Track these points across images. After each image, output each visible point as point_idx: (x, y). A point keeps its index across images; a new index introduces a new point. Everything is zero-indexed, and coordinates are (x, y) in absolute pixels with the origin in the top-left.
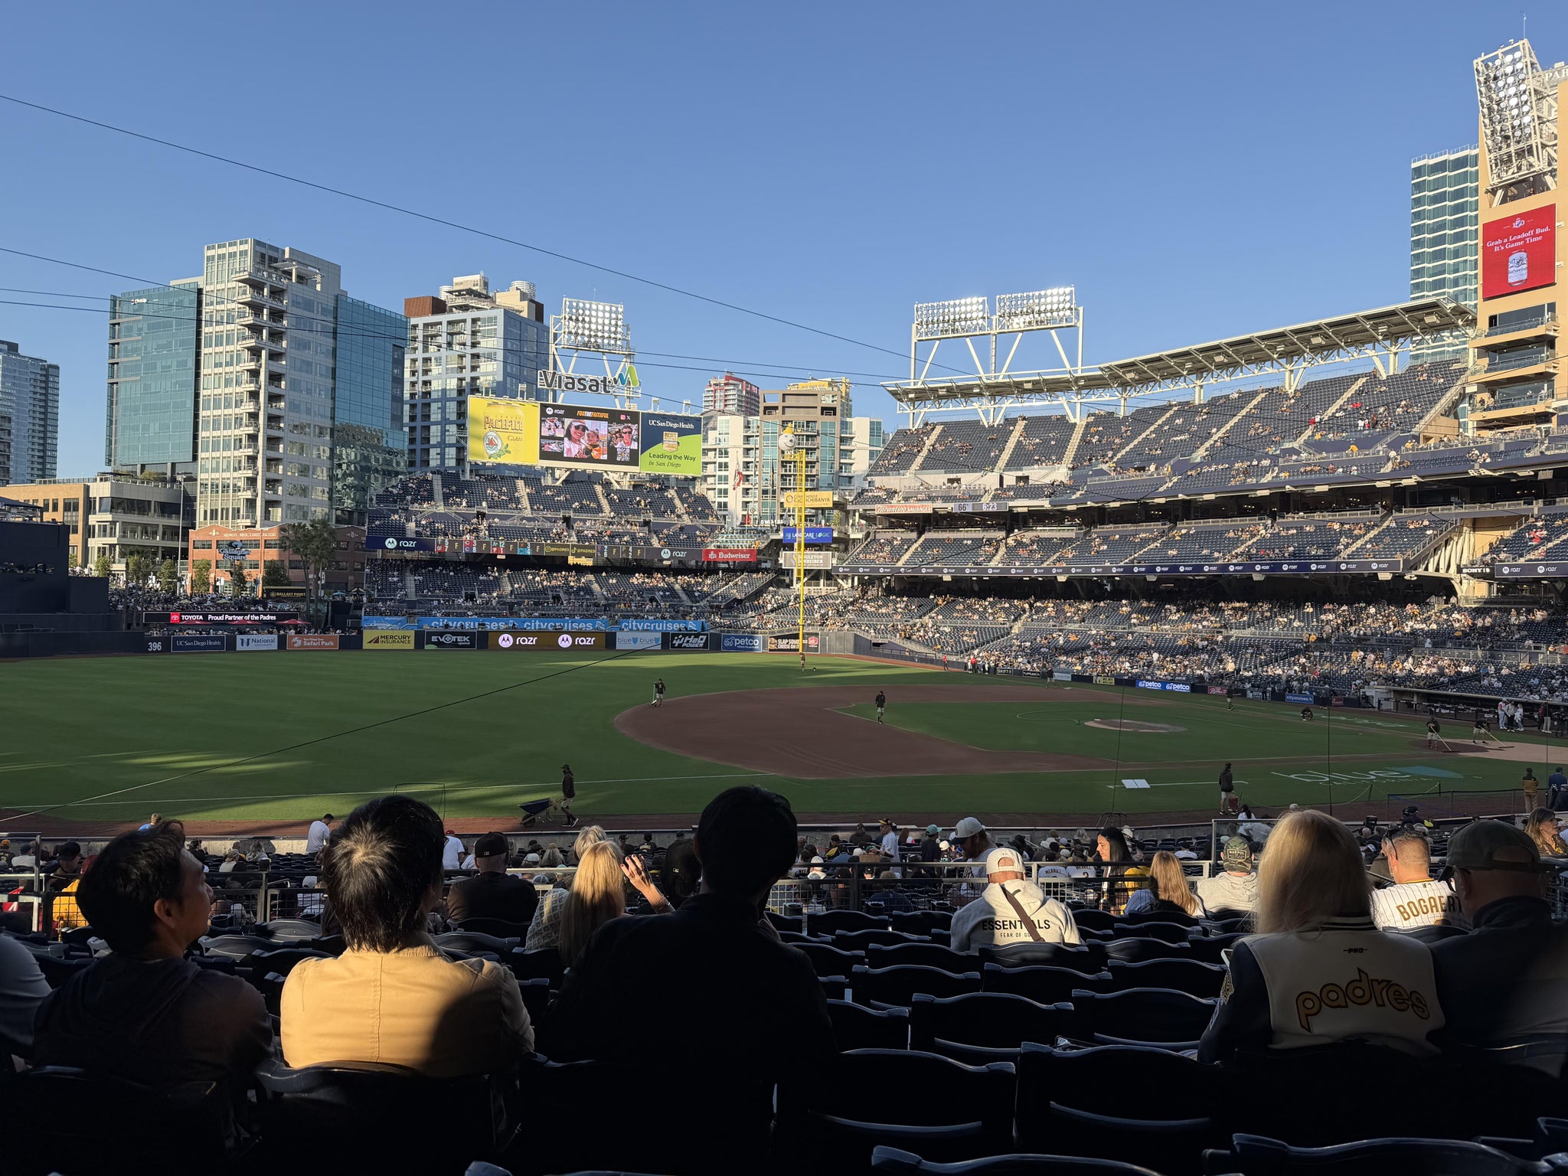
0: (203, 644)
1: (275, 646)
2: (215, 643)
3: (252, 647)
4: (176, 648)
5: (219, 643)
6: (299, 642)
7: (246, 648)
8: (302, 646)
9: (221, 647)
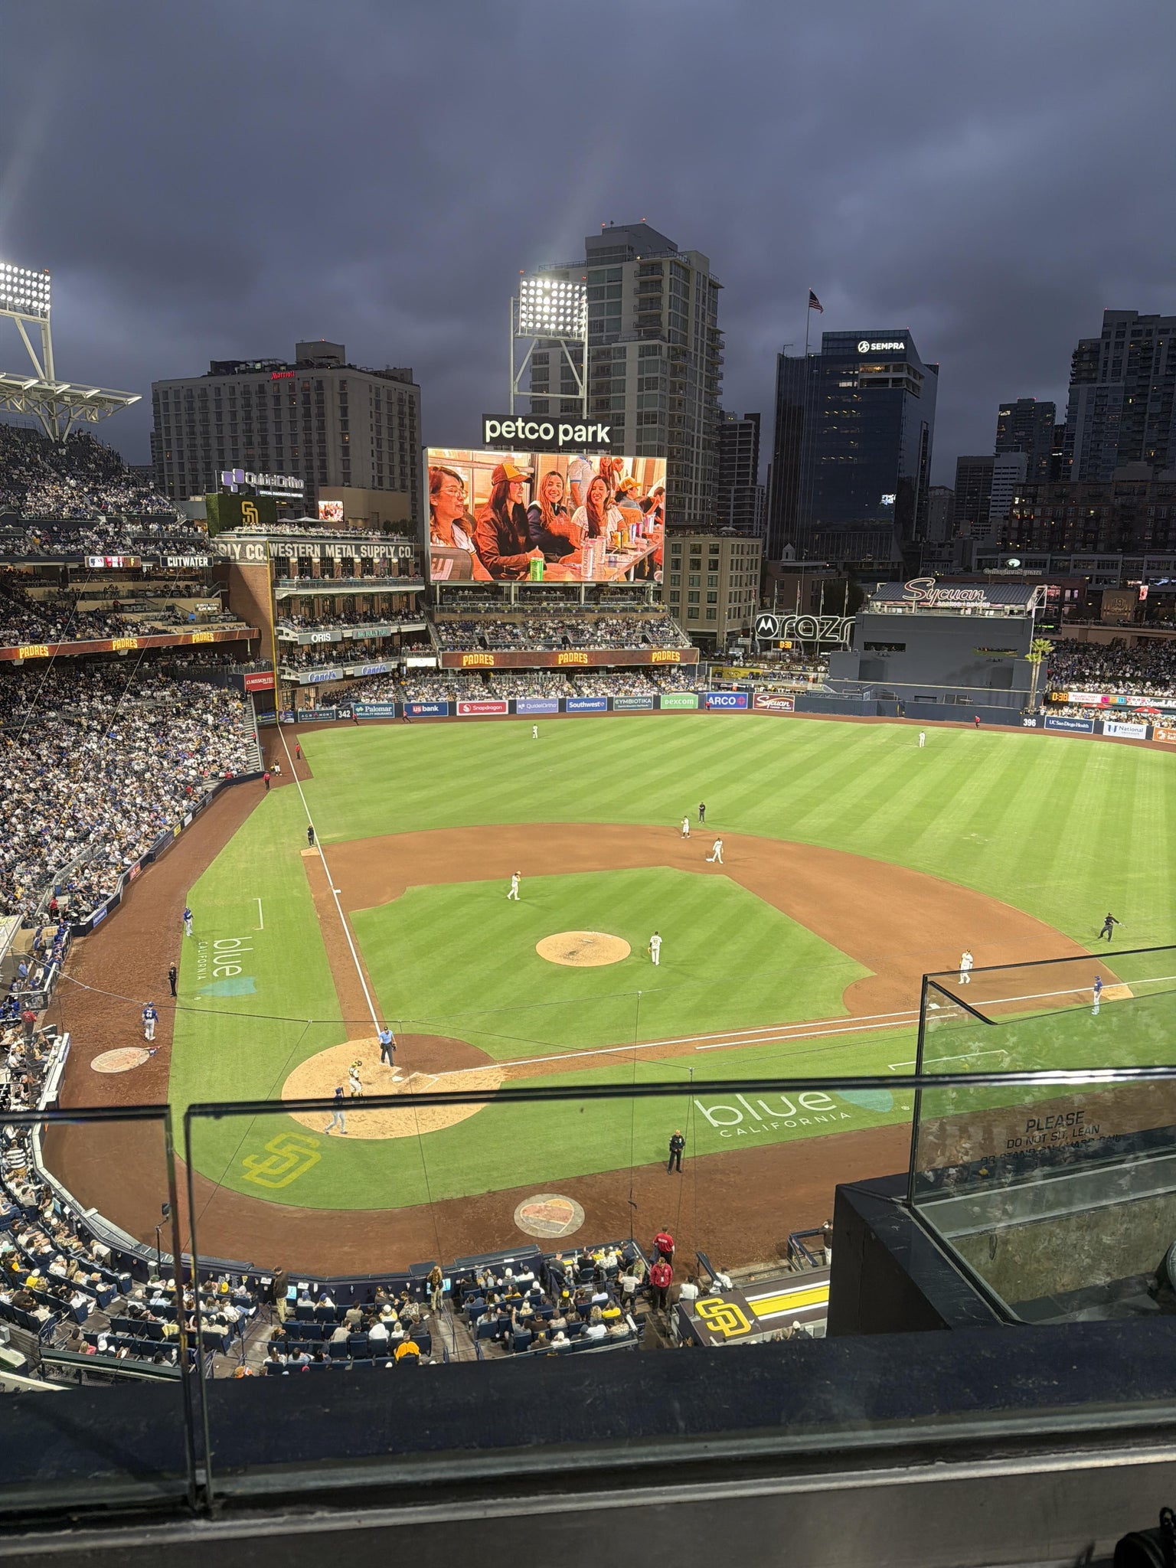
0: (1072, 725)
1: (1142, 736)
2: (1084, 726)
3: (1119, 734)
4: (1048, 725)
5: (1087, 726)
6: (1163, 736)
7: (1111, 734)
8: (1166, 739)
9: (1089, 730)
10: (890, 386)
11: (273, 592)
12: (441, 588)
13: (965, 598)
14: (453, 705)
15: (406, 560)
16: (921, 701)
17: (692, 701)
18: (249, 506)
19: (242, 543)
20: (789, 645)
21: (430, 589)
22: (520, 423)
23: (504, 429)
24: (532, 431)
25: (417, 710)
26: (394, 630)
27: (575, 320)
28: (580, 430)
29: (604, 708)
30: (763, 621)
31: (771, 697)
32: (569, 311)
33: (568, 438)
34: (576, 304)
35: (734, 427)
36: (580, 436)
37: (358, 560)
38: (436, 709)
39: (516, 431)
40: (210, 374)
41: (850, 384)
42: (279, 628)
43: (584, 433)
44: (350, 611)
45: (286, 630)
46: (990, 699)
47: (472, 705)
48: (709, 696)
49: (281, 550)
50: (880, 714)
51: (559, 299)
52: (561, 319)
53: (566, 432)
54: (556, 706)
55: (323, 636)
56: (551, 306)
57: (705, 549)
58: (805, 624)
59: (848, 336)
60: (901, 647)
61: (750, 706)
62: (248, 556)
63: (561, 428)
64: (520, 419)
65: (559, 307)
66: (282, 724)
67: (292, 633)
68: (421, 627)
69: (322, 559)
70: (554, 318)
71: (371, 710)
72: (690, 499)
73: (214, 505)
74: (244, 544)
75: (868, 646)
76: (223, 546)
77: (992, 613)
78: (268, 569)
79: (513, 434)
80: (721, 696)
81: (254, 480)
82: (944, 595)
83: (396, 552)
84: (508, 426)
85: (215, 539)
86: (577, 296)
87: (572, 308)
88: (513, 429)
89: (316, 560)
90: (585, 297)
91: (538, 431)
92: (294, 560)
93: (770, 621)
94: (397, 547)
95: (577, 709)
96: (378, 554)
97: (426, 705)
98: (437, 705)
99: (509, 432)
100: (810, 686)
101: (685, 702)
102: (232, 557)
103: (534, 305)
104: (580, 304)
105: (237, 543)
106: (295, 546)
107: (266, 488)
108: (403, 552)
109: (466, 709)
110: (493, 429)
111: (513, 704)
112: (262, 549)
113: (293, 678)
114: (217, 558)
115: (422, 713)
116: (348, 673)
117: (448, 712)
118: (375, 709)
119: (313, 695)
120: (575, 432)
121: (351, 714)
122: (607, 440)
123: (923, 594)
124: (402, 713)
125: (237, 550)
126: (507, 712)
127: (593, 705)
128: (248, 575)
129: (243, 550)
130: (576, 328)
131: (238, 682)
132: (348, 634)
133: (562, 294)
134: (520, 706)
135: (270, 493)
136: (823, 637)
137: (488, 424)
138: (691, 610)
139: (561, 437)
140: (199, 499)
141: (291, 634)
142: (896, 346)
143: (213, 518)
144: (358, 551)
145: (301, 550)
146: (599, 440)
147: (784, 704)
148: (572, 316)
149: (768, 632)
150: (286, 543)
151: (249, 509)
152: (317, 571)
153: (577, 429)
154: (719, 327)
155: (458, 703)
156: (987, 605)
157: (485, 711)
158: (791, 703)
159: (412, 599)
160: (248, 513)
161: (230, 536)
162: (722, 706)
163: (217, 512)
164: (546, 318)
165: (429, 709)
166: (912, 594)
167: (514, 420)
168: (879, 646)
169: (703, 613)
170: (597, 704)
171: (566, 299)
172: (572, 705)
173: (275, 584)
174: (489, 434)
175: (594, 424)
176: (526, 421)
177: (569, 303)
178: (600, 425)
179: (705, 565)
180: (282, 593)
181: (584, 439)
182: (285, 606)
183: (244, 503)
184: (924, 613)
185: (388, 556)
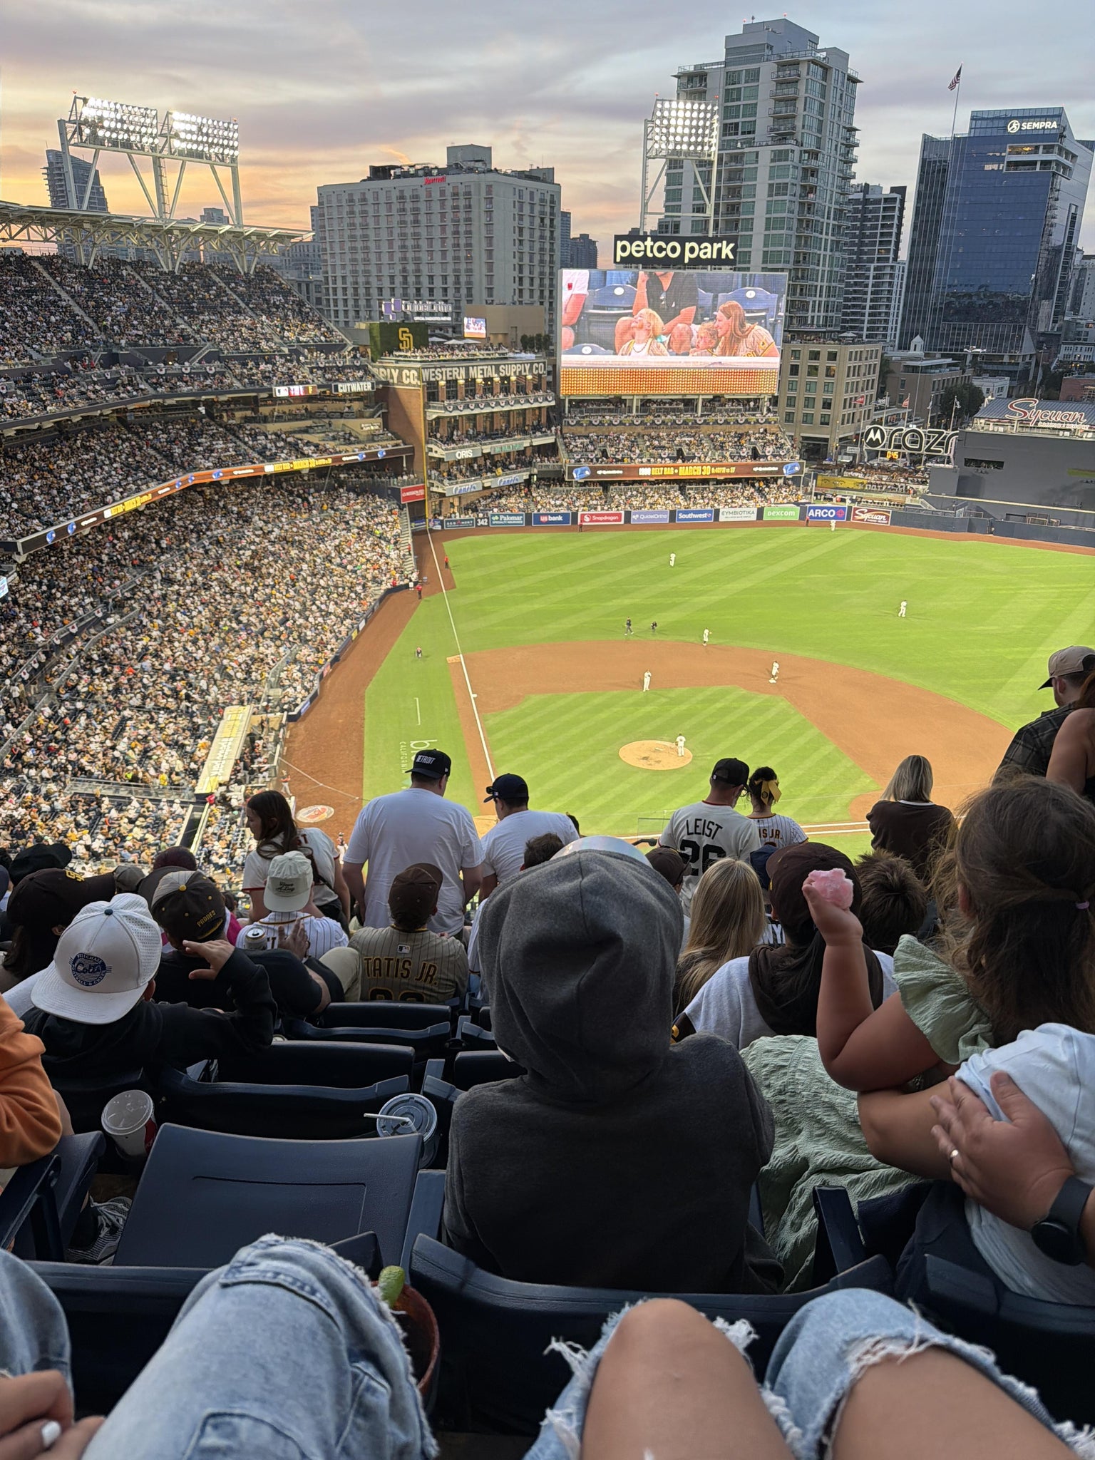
10: (1038, 169)
11: (425, 413)
12: (570, 401)
13: (1065, 420)
14: (575, 515)
15: (540, 376)
16: (1012, 520)
17: (793, 513)
18: (405, 332)
19: (399, 368)
20: (895, 455)
21: (560, 402)
22: (649, 242)
23: (634, 248)
24: (660, 249)
25: (543, 519)
26: (526, 443)
27: (706, 140)
28: (706, 248)
29: (710, 519)
30: (872, 431)
31: (869, 511)
32: (700, 131)
33: (693, 256)
34: (708, 124)
35: (877, 201)
36: (705, 254)
37: (497, 379)
38: (560, 518)
39: (645, 251)
40: (369, 179)
41: (995, 167)
42: (430, 446)
43: (709, 250)
44: (489, 429)
45: (434, 448)
46: (1077, 520)
47: (592, 515)
48: (810, 508)
49: (432, 375)
50: (971, 529)
51: (692, 119)
52: (693, 139)
53: (692, 250)
54: (667, 516)
55: (466, 454)
56: (684, 126)
57: (824, 356)
58: (913, 436)
59: (997, 115)
60: (999, 465)
61: (848, 519)
62: (404, 380)
63: (688, 246)
64: (649, 239)
65: (691, 127)
66: (431, 531)
67: (440, 451)
68: (550, 440)
69: (466, 380)
70: (686, 139)
71: (505, 519)
72: (815, 302)
73: (376, 333)
74: (401, 369)
75: (968, 462)
76: (382, 370)
77: (1090, 435)
78: (421, 392)
79: (642, 254)
80: (822, 508)
81: (409, 308)
82: (1046, 416)
83: (531, 369)
84: (638, 246)
85: (377, 364)
86: (709, 115)
87: (704, 127)
88: (642, 248)
89: (461, 382)
90: (716, 117)
91: (665, 250)
92: (442, 383)
93: (878, 432)
94: (532, 364)
95: (685, 519)
96: (515, 372)
97: (552, 515)
98: (562, 514)
99: (638, 252)
100: (908, 500)
101: (786, 514)
102: (391, 381)
103: (668, 127)
104: (712, 124)
105: (395, 368)
106: (444, 370)
107: (419, 314)
108: (537, 369)
109: (587, 519)
110: (624, 249)
111: (628, 514)
112: (416, 374)
113: (440, 490)
114: (378, 382)
115: (548, 522)
116: (486, 485)
117: (571, 520)
118: (508, 518)
119: (456, 503)
120: (700, 249)
121: (488, 522)
122: (731, 257)
123: (1025, 414)
124: (531, 521)
125: (395, 374)
126: (622, 522)
127: (700, 516)
128: (404, 398)
129: (400, 375)
130: (706, 148)
131: (395, 494)
132: (487, 449)
133: (695, 115)
134: (634, 517)
135: (423, 319)
136: (928, 450)
137: (619, 244)
138: (806, 415)
139: (688, 255)
140: (363, 326)
141: (438, 451)
142: (1048, 125)
143: (375, 342)
144: (497, 371)
145: (449, 374)
146: (723, 257)
147: (880, 517)
148: (704, 136)
149: (876, 443)
150: (436, 368)
151: (405, 336)
152: (461, 392)
153: (702, 246)
154: (854, 125)
155: (580, 513)
156: (1087, 427)
157: (603, 521)
158: (887, 517)
159: (544, 413)
160: (404, 339)
161: (389, 360)
162: (822, 518)
163: (378, 339)
164: (678, 139)
165: (554, 519)
166: (1014, 414)
167: (644, 239)
168: (978, 463)
169: (817, 419)
170: (705, 516)
171: (698, 119)
172: (681, 516)
173: (426, 406)
174: (619, 253)
175: (719, 240)
176: (655, 240)
177: (701, 123)
178: (725, 242)
179: (822, 371)
180: (433, 414)
181: (709, 256)
182: (434, 427)
183: (401, 330)
184: (1026, 433)
185: (523, 373)
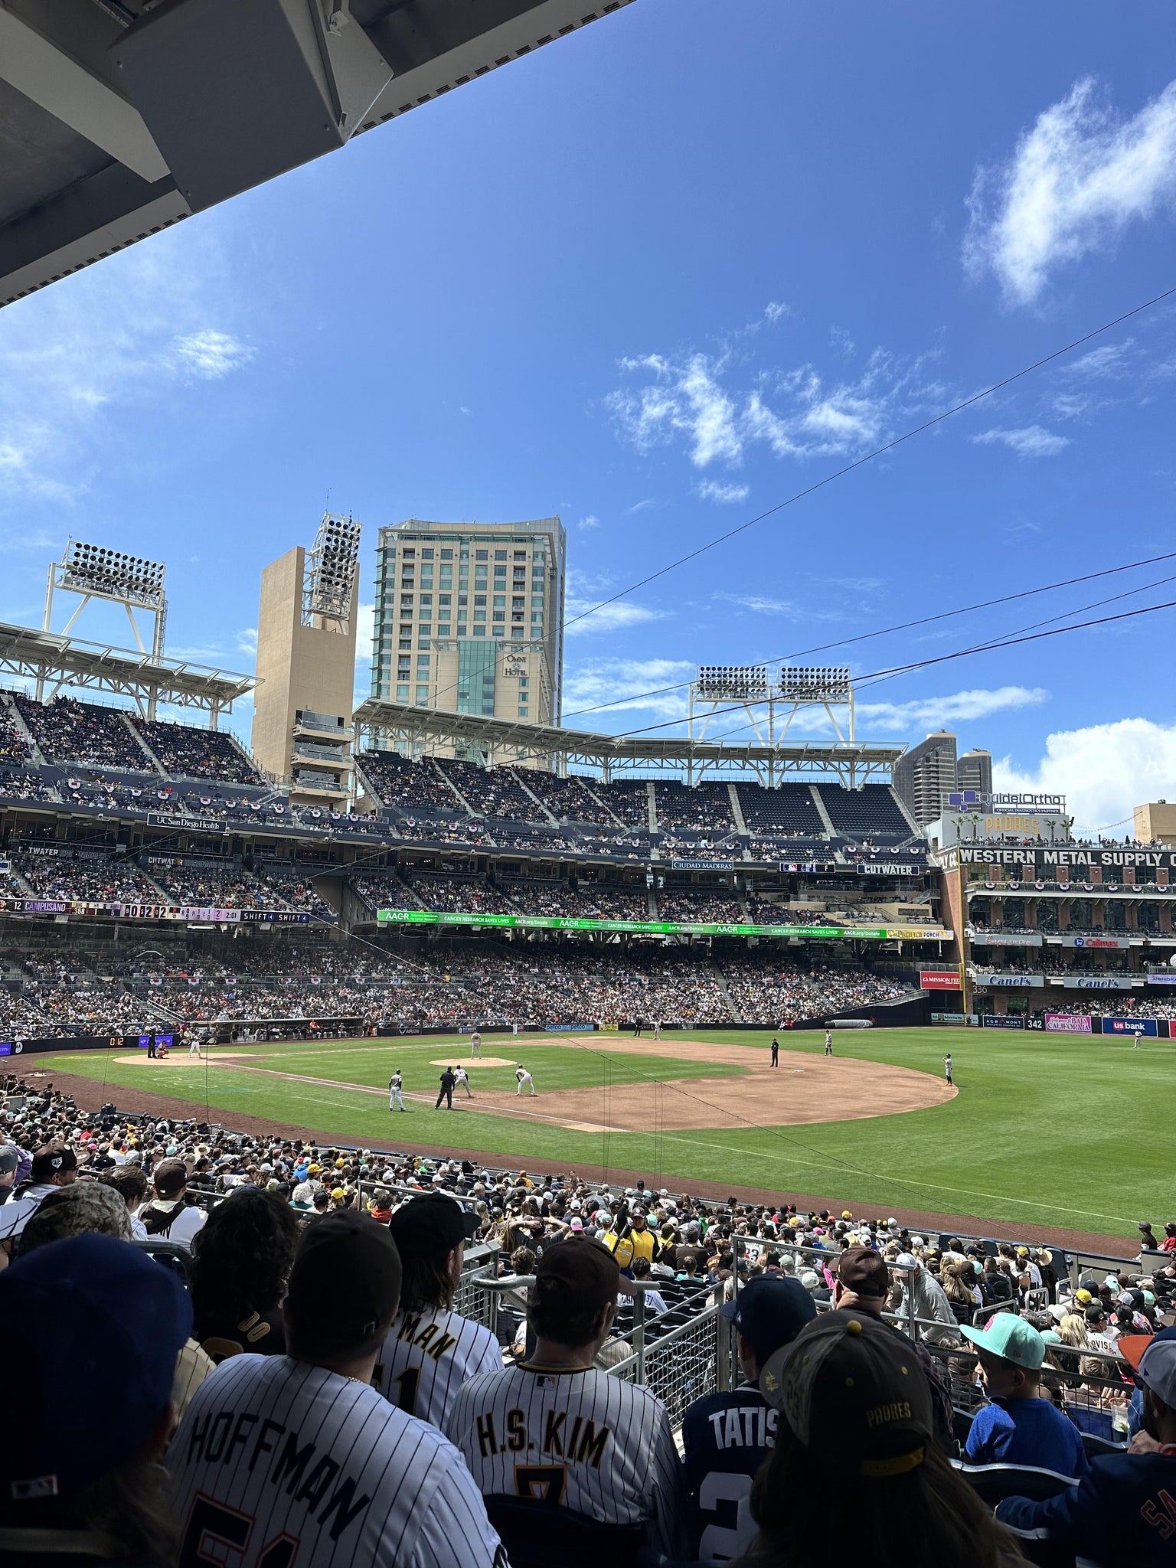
11: (964, 895)
14: (1163, 1024)
25: (1118, 1026)
26: (1137, 941)
37: (1095, 868)
42: (967, 930)
49: (976, 856)
69: (1038, 866)
76: (940, 858)
78: (959, 873)
83: (1166, 860)
89: (1029, 867)
92: (995, 866)
94: (1167, 855)
96: (1132, 863)
102: (946, 867)
105: (946, 854)
106: (998, 853)
116: (1052, 983)
117: (1158, 1030)
121: (1043, 1025)
124: (1100, 1026)
125: (952, 859)
129: (948, 860)
131: (913, 980)
132: (1052, 940)
144: (1096, 857)
150: (984, 850)
155: (1170, 1022)
173: (964, 888)
185: (1149, 864)
